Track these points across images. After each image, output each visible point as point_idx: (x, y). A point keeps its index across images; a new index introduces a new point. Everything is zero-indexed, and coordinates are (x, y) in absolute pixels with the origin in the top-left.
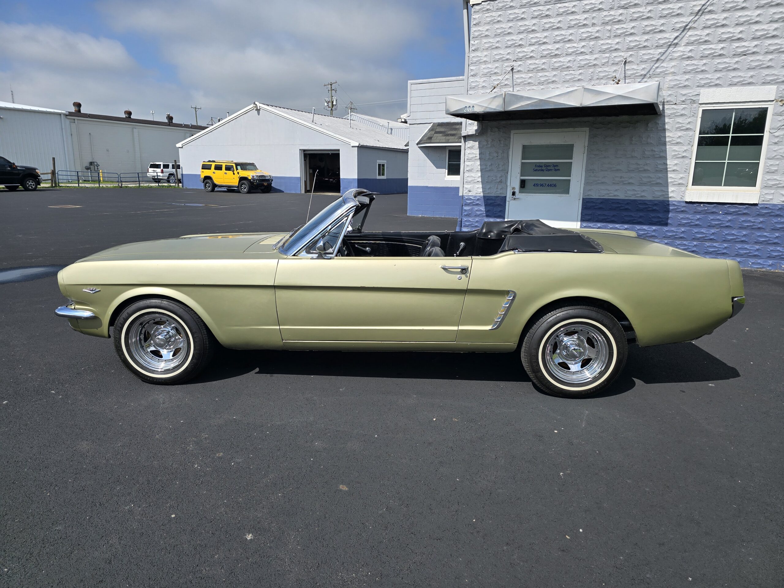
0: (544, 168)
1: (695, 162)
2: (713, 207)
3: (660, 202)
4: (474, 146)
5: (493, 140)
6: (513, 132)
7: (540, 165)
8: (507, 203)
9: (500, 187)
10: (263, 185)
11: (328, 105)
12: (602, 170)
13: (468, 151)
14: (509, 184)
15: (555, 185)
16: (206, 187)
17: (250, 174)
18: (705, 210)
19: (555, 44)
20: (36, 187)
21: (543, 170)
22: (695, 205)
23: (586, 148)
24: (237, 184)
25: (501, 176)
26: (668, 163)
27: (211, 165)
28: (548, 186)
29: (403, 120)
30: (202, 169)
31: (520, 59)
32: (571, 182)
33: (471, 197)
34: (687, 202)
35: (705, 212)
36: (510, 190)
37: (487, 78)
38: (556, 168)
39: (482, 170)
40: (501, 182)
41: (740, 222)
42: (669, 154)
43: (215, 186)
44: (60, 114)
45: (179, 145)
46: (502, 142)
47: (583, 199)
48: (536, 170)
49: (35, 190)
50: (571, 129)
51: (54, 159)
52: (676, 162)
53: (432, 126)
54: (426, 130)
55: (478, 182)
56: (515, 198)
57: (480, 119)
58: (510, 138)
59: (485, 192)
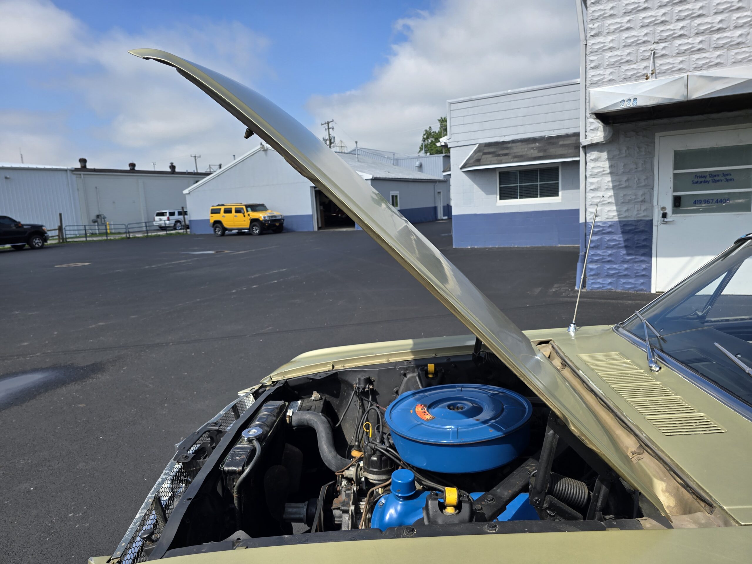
0: (708, 179)
4: (600, 157)
5: (628, 148)
6: (657, 135)
7: (702, 176)
8: (654, 228)
9: (643, 208)
10: (275, 225)
13: (590, 165)
14: (655, 203)
15: (727, 201)
16: (215, 232)
17: (261, 216)
19: (715, 16)
20: (43, 244)
21: (707, 182)
24: (248, 226)
25: (644, 194)
27: (220, 209)
28: (716, 201)
29: (443, 144)
30: (212, 213)
31: (664, 40)
32: (751, 195)
33: (599, 224)
36: (659, 211)
37: (615, 68)
38: (728, 177)
39: (614, 188)
40: (643, 201)
43: (224, 229)
44: (66, 170)
45: (186, 191)
46: (643, 149)
48: (696, 183)
49: (42, 247)
50: (748, 124)
51: (60, 215)
53: (478, 147)
54: (470, 152)
55: (609, 203)
56: (666, 221)
57: (610, 121)
58: (654, 142)
59: (620, 216)
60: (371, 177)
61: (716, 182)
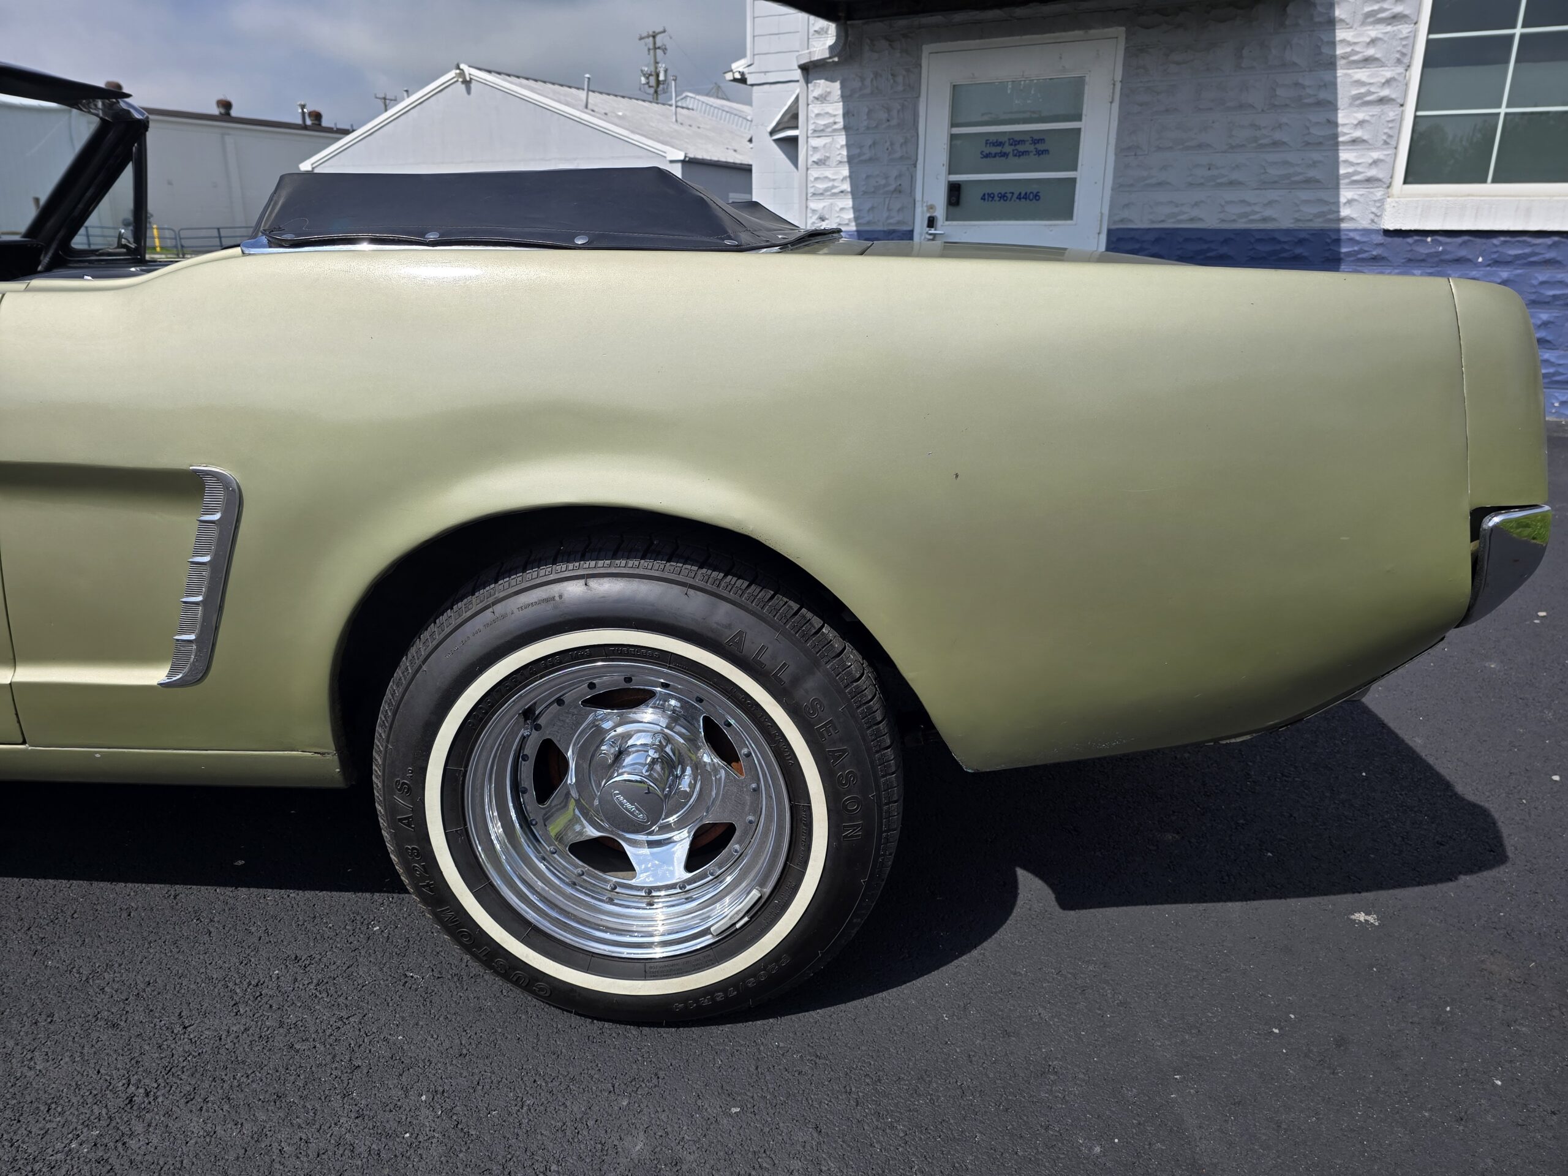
0: (1008, 149)
1: (1416, 117)
2: (1461, 245)
3: (1313, 234)
4: (829, 93)
5: (876, 75)
6: (927, 49)
7: (998, 141)
9: (896, 204)
11: (648, 83)
12: (1159, 149)
13: (814, 109)
14: (918, 197)
15: (1037, 197)
18: (1438, 254)
21: (1004, 155)
22: (1410, 240)
23: (1118, 86)
25: (900, 176)
26: (1341, 120)
28: (1019, 198)
29: (738, 76)
32: (1078, 186)
34: (1387, 233)
35: (1437, 259)
36: (923, 212)
38: (1040, 147)
39: (851, 160)
40: (898, 191)
41: (1534, 286)
42: (1345, 93)
45: (305, 165)
46: (900, 79)
47: (1110, 232)
48: (987, 156)
50: (1077, 32)
52: (1361, 116)
54: (789, 99)
55: (842, 192)
56: (934, 235)
57: (840, 14)
58: (920, 66)
59: (860, 221)
60: (682, 158)
61: (1019, 156)
